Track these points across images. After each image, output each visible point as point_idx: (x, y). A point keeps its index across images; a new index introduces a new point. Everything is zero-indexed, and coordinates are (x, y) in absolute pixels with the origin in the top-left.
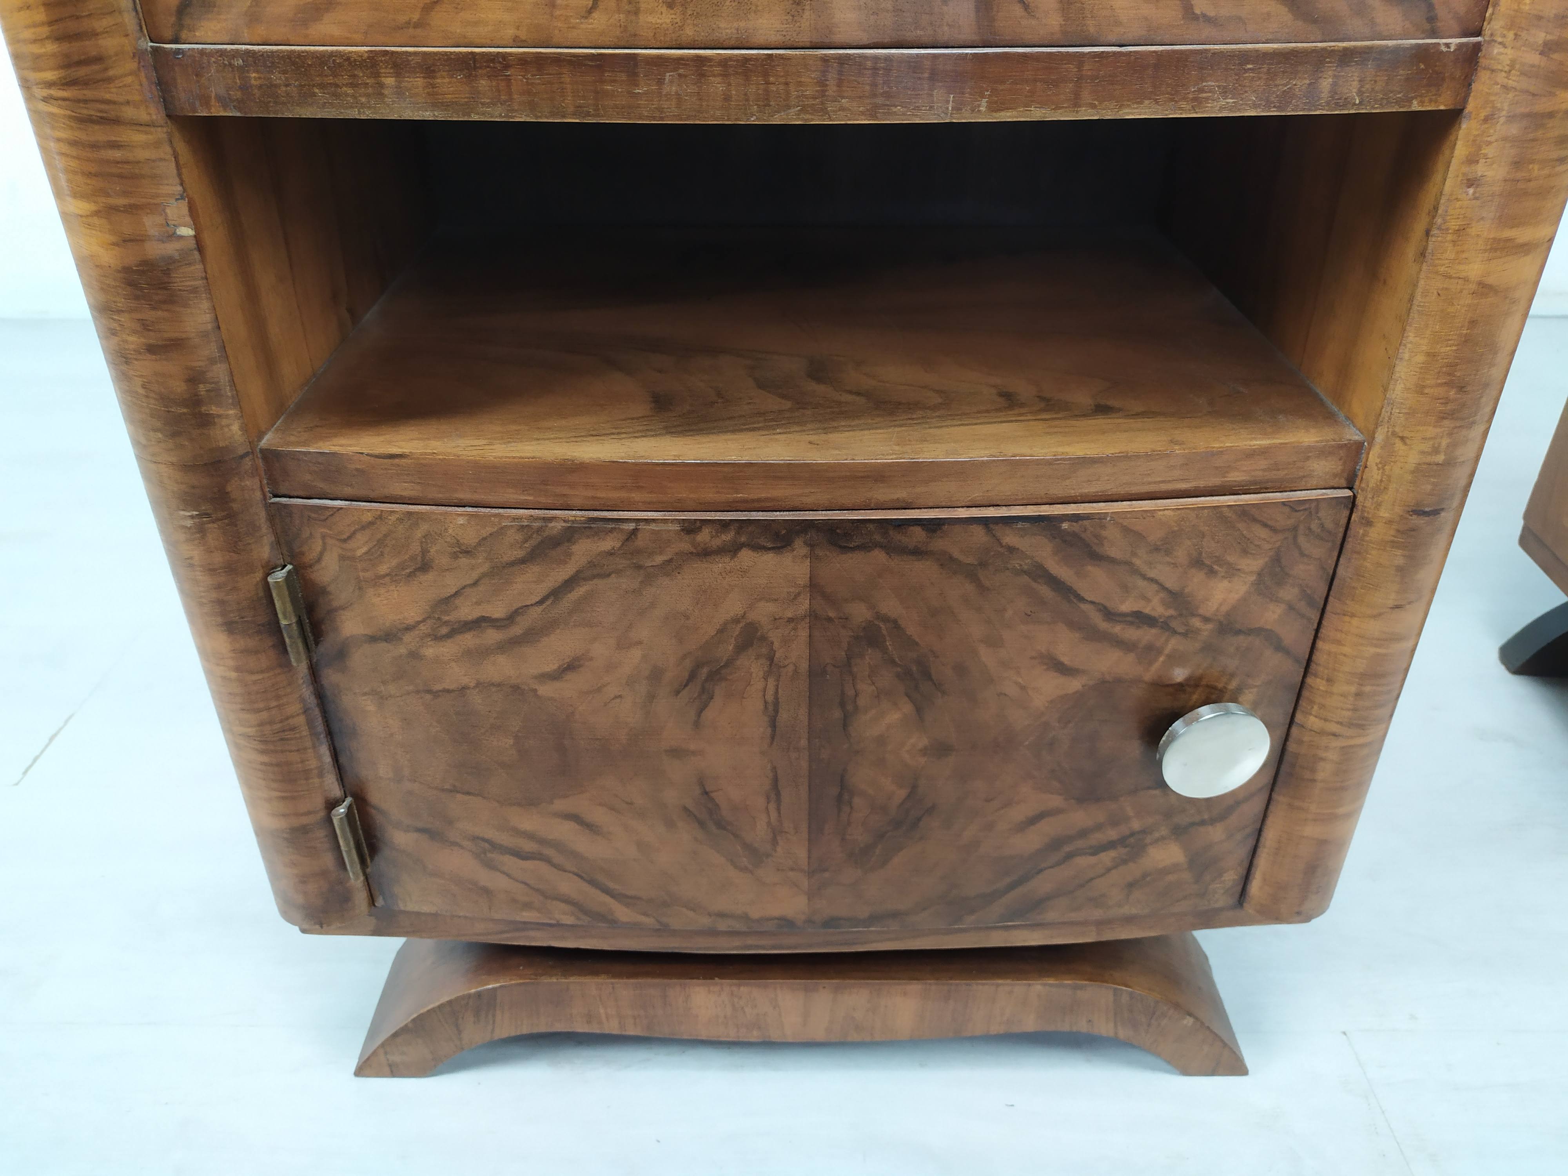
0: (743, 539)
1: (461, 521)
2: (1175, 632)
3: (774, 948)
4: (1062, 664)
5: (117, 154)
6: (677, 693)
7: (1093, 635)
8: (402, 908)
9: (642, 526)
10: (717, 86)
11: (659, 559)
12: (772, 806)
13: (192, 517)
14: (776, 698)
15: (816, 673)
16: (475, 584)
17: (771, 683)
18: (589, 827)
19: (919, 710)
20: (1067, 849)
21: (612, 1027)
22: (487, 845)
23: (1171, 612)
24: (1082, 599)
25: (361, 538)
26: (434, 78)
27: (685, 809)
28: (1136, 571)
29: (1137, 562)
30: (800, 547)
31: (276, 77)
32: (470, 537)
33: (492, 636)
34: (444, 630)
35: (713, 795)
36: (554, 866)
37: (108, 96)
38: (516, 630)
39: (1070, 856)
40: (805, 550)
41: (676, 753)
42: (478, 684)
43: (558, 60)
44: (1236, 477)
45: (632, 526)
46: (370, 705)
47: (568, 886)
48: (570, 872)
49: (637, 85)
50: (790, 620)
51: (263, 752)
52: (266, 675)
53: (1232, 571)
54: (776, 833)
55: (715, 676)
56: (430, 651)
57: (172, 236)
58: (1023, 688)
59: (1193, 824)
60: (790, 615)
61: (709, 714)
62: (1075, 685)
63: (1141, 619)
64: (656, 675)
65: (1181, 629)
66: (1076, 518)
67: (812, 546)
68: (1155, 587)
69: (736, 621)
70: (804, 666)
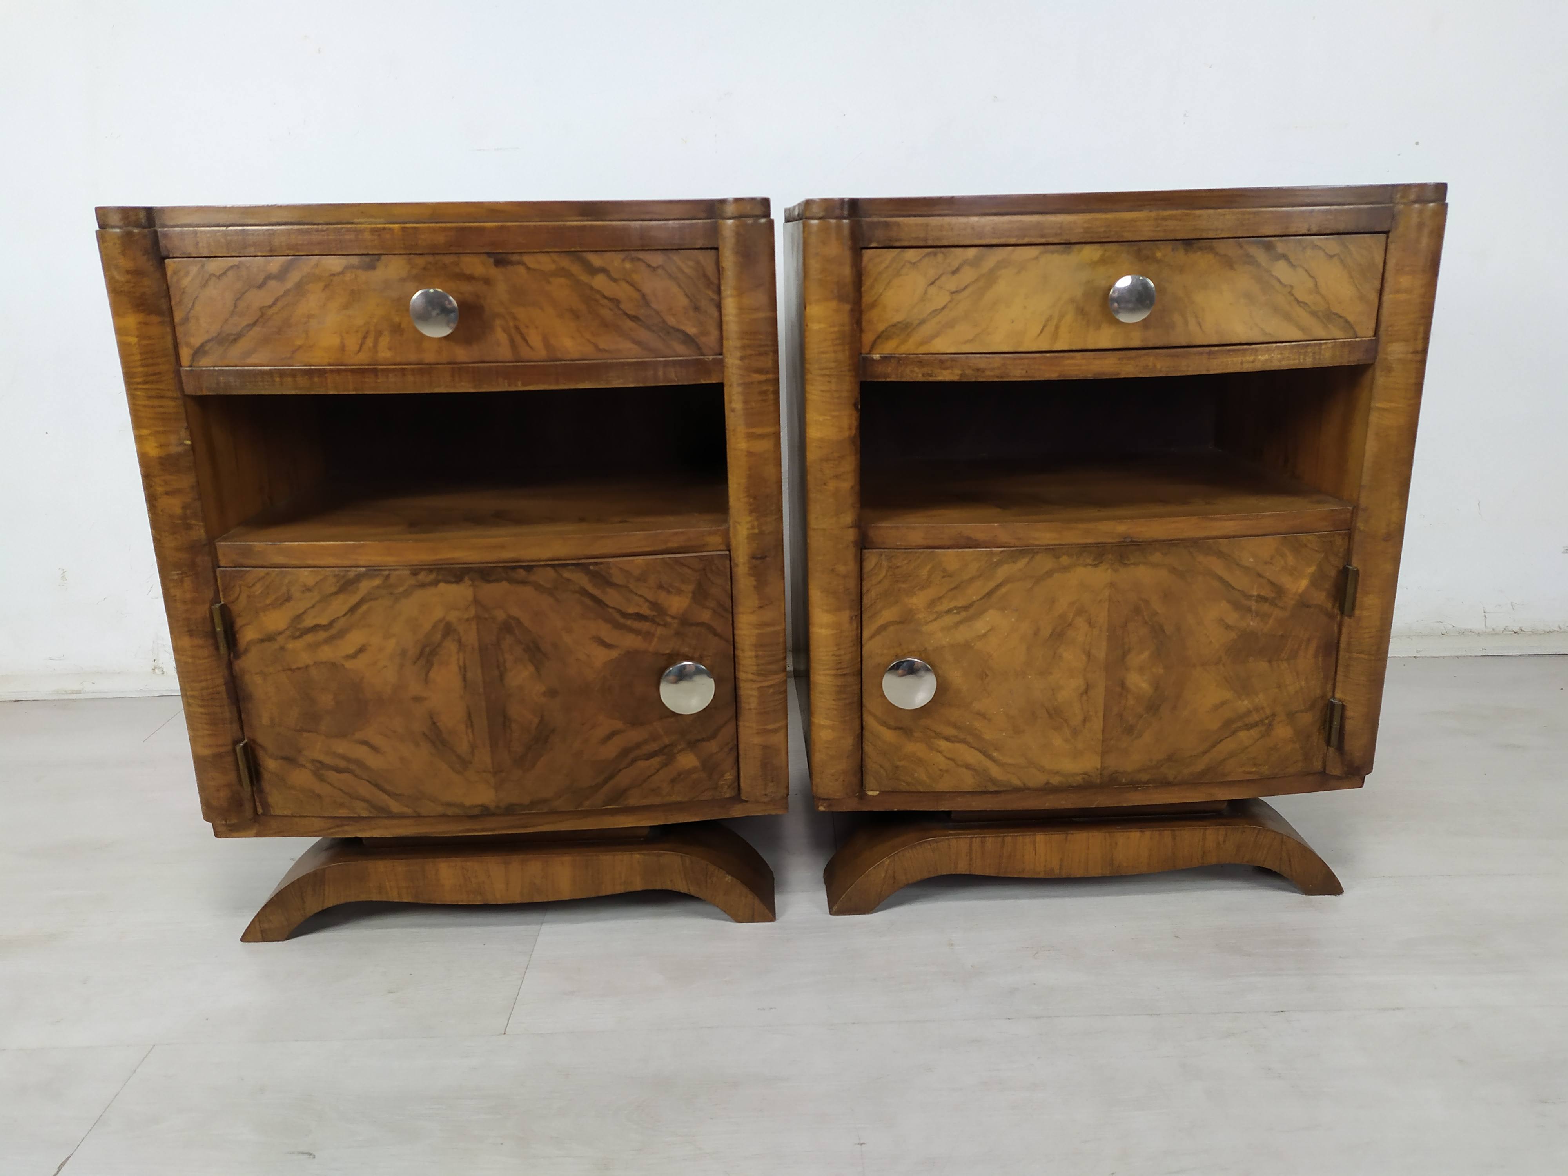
0: (440, 577)
1: (306, 573)
2: (659, 625)
3: (483, 830)
4: (605, 642)
5: (162, 410)
6: (415, 663)
7: (618, 626)
8: (273, 814)
9: (392, 572)
10: (410, 378)
11: (401, 589)
12: (470, 731)
13: (178, 574)
14: (465, 664)
15: (483, 649)
16: (313, 606)
17: (461, 655)
18: (375, 749)
19: (537, 669)
20: (632, 755)
21: (394, 897)
22: (319, 765)
23: (653, 613)
24: (607, 606)
25: (258, 585)
26: (296, 378)
27: (424, 734)
28: (632, 592)
29: (631, 586)
30: (467, 581)
31: (231, 379)
32: (311, 582)
33: (322, 635)
34: (298, 633)
35: (438, 724)
36: (356, 776)
37: (161, 387)
38: (333, 631)
39: (634, 761)
40: (470, 583)
41: (417, 699)
42: (315, 663)
43: (346, 370)
44: (671, 545)
45: (387, 573)
46: (258, 680)
47: (365, 790)
48: (364, 780)
49: (378, 379)
50: (468, 620)
51: (201, 706)
52: (206, 660)
53: (679, 592)
54: (473, 747)
55: (434, 652)
56: (290, 646)
57: (182, 444)
58: (589, 656)
59: (698, 741)
60: (466, 616)
61: (432, 675)
62: (614, 654)
63: (639, 617)
64: (404, 653)
65: (662, 623)
66: (596, 564)
67: (472, 580)
68: (642, 599)
69: (440, 621)
70: (476, 645)
